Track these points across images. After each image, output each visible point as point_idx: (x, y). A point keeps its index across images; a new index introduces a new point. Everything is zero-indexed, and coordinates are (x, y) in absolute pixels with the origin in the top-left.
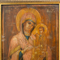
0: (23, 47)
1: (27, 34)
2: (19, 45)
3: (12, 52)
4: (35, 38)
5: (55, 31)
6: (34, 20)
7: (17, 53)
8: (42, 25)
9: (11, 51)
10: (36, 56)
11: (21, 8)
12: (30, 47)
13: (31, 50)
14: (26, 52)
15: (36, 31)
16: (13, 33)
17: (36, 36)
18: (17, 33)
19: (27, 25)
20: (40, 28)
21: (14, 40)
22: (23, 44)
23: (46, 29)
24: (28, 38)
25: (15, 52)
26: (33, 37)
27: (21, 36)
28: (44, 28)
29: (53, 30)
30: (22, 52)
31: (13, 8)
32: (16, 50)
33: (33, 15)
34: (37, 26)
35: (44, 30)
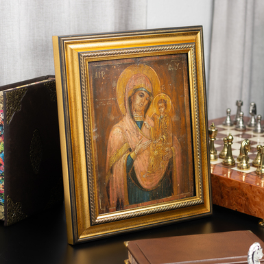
0: (132, 145)
1: (138, 117)
2: (126, 141)
3: (114, 160)
4: (152, 123)
5: (183, 105)
6: (148, 88)
7: (123, 160)
8: (162, 96)
9: (111, 157)
10: (157, 159)
11: (125, 66)
12: (146, 142)
13: (148, 148)
14: (139, 154)
15: (153, 110)
16: (113, 118)
17: (153, 119)
18: (119, 117)
19: (138, 100)
20: (160, 102)
21: (116, 134)
22: (133, 140)
23: (170, 103)
24: (141, 124)
25: (119, 158)
26: (149, 123)
27: (127, 123)
28: (165, 102)
29: (180, 103)
30: (132, 155)
31: (109, 67)
32: (120, 153)
33: (146, 77)
34: (155, 100)
35: (166, 105)
